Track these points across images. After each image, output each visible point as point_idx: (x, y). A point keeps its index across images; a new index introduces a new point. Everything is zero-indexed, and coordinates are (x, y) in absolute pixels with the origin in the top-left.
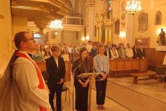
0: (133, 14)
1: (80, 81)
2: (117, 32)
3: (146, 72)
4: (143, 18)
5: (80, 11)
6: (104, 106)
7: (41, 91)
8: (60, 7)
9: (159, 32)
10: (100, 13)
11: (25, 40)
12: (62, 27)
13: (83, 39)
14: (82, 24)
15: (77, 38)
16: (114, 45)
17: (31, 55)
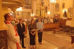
0: (53, 4)
1: (31, 33)
2: (46, 12)
3: (59, 28)
4: (57, 6)
5: (30, 3)
6: (42, 43)
7: (17, 37)
8: (22, 2)
9: (64, 11)
10: (39, 4)
11: (9, 17)
12: (22, 10)
13: (32, 15)
14: (31, 9)
15: (29, 15)
16: (45, 18)
17: (11, 23)
